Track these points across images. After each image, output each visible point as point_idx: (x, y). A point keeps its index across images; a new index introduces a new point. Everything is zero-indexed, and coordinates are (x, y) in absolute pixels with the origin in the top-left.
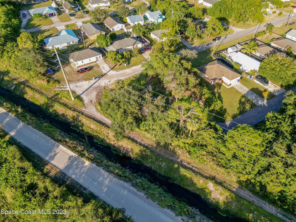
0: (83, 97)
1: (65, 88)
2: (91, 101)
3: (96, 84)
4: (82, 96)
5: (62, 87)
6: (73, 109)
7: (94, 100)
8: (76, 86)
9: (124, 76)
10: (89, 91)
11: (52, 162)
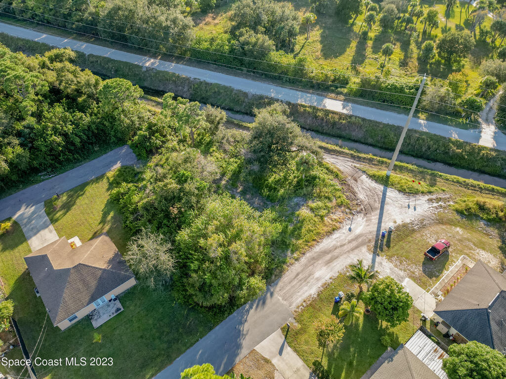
0: (376, 184)
1: (430, 200)
2: (356, 180)
3: (374, 217)
4: (382, 187)
5: (440, 203)
6: (376, 163)
7: (351, 182)
8: (412, 207)
9: (325, 252)
10: (377, 199)
11: (342, 102)
